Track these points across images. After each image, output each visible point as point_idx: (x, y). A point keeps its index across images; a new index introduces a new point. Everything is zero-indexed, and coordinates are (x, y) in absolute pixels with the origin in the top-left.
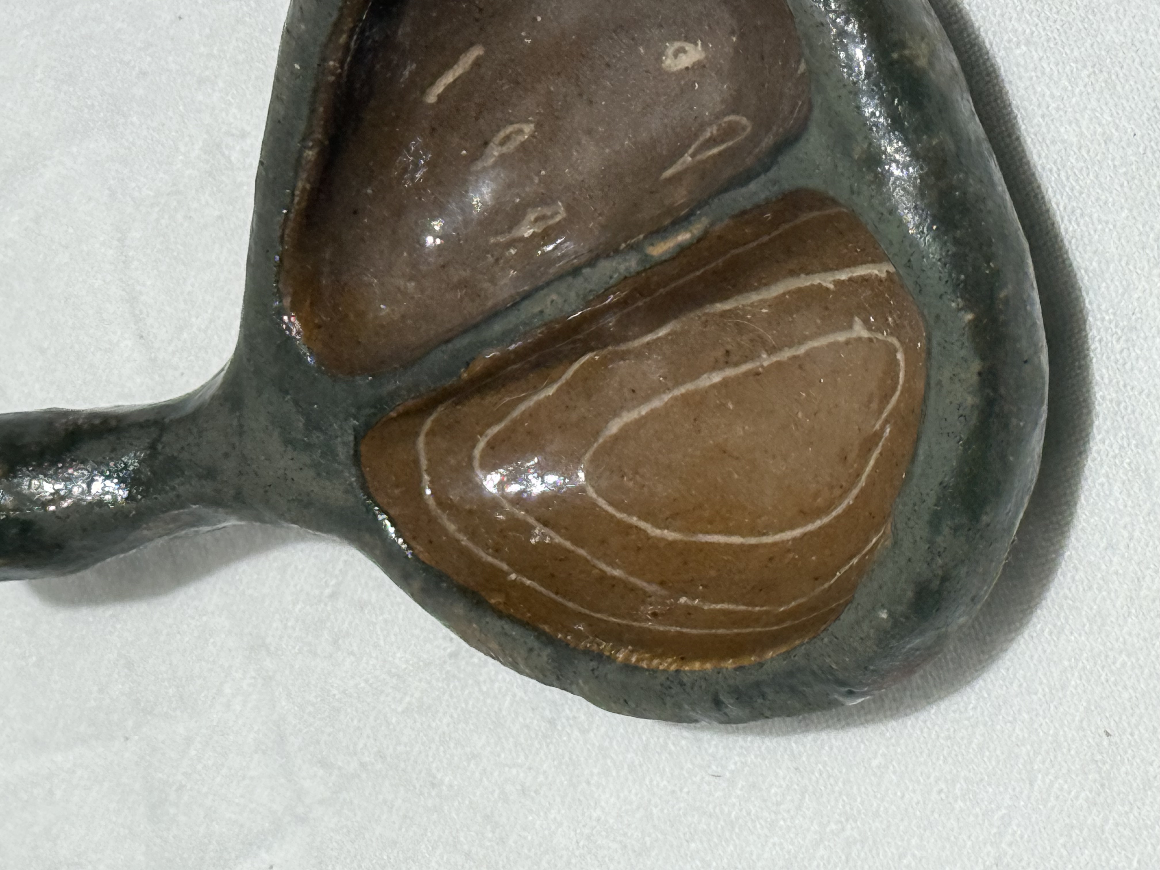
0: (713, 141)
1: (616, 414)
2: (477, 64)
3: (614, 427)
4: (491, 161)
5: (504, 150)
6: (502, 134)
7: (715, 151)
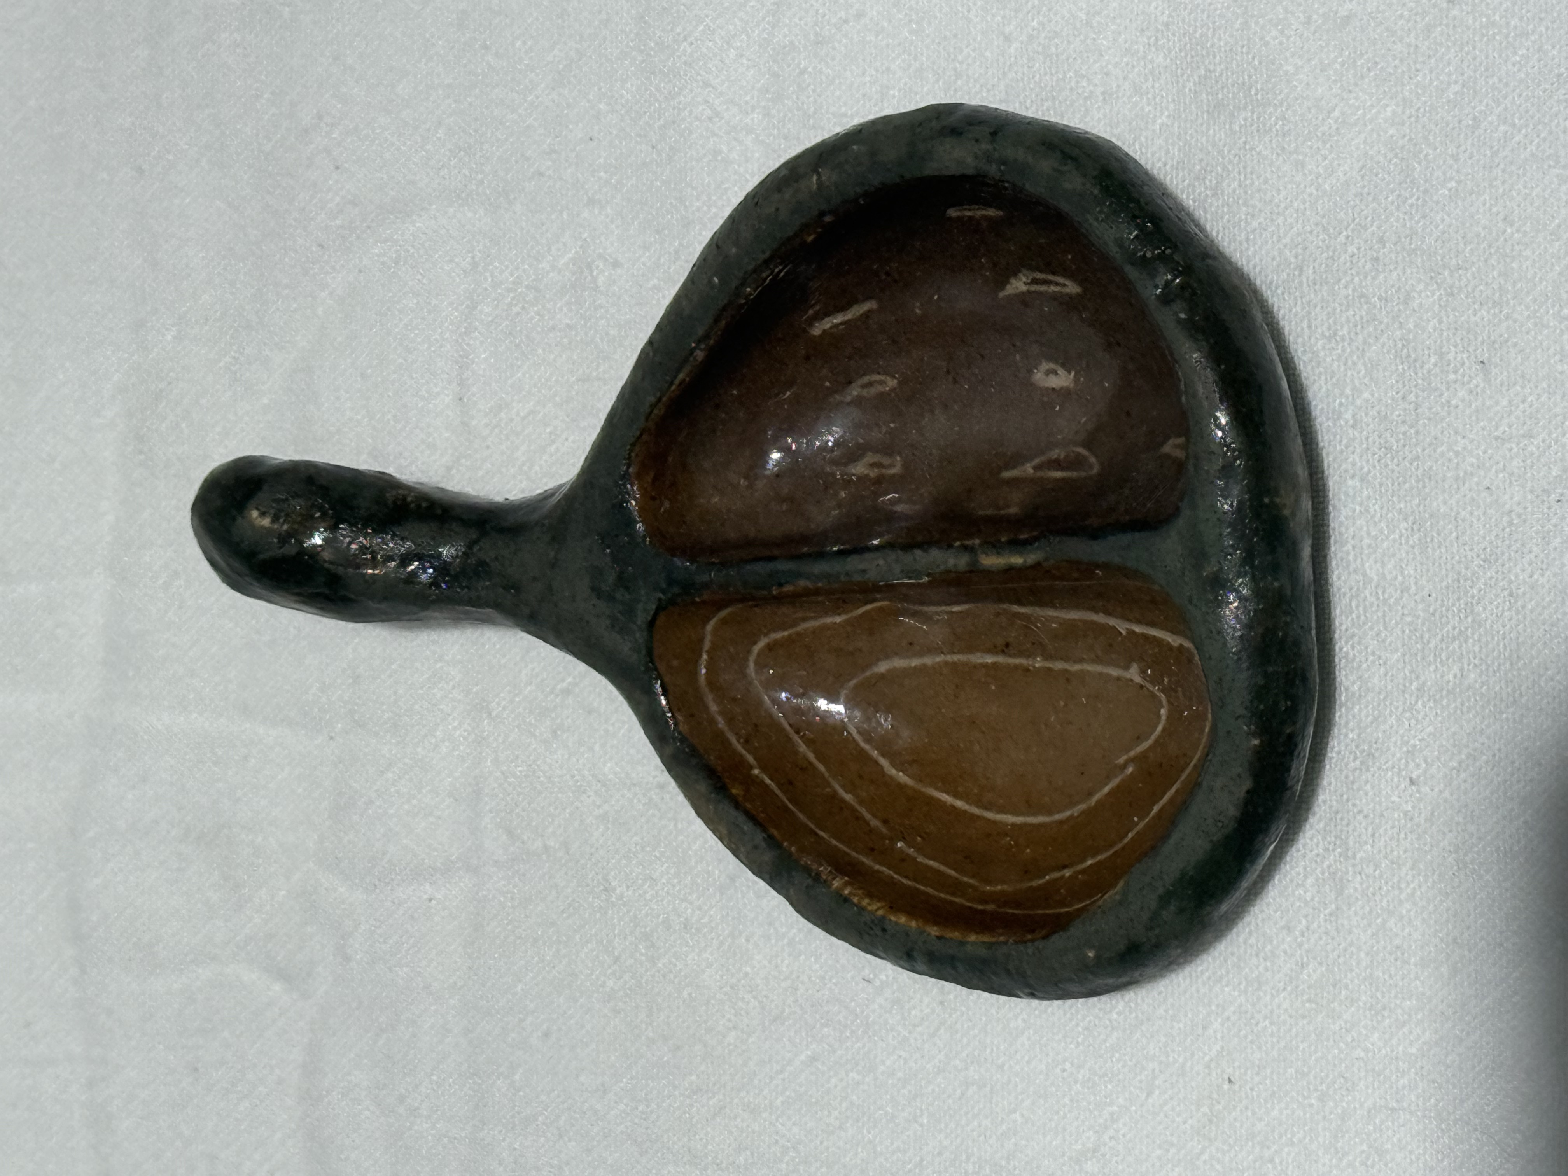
0: (1057, 464)
1: (887, 657)
2: (867, 315)
3: (882, 667)
4: (849, 399)
5: (865, 392)
6: (866, 379)
7: (1058, 474)
